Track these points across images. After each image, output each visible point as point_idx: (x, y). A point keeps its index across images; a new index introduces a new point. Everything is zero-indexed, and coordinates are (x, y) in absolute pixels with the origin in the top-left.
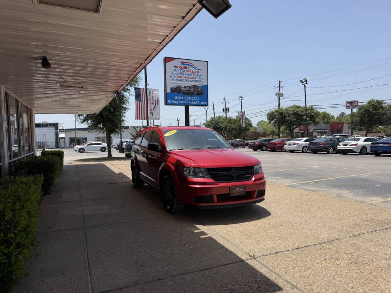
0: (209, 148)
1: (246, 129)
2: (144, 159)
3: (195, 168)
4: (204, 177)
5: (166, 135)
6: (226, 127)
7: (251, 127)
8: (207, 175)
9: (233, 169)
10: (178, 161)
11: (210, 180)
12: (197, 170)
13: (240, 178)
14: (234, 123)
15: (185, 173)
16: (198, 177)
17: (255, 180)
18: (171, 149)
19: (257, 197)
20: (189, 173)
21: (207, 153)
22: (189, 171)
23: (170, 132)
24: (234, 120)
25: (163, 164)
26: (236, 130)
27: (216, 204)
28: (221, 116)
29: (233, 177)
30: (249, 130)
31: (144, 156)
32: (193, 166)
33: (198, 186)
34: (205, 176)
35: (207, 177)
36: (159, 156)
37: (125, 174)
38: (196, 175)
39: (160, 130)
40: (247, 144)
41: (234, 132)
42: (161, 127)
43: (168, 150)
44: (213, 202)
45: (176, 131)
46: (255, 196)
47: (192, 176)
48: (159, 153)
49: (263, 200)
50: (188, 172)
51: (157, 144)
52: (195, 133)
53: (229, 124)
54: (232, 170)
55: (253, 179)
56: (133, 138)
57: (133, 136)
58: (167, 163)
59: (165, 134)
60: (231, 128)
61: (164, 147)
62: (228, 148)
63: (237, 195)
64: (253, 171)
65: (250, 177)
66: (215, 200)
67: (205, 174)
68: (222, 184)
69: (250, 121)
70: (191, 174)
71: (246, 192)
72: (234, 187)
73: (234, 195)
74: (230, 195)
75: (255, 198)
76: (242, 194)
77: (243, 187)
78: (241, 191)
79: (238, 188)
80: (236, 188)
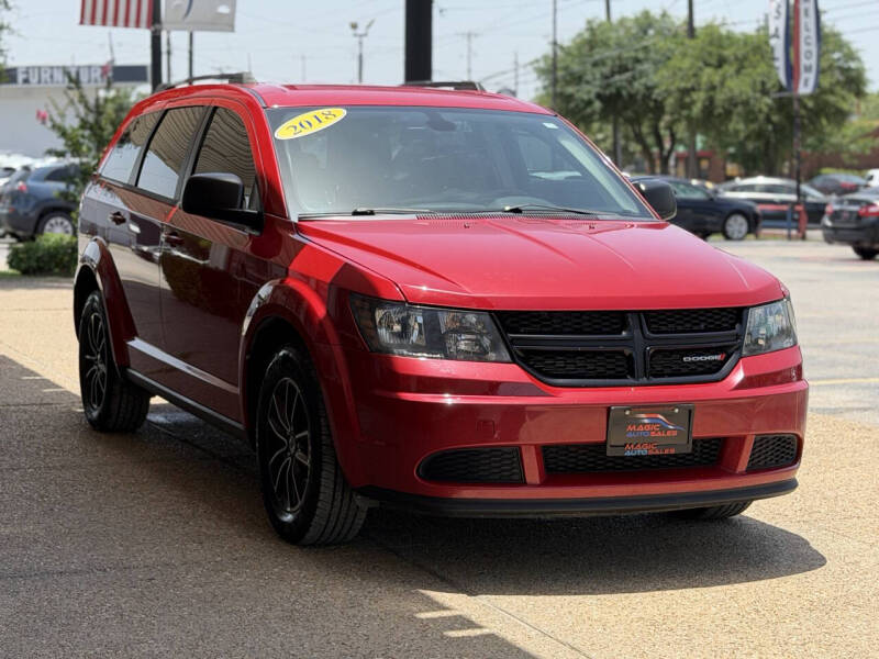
0: (517, 211)
1: (825, 110)
2: (154, 276)
3: (433, 306)
4: (480, 356)
5: (284, 133)
6: (686, 92)
7: (860, 94)
8: (494, 347)
9: (631, 320)
10: (348, 271)
11: (512, 373)
12: (445, 319)
13: (667, 367)
14: (741, 64)
15: (383, 333)
16: (448, 357)
17: (748, 383)
18: (310, 208)
19: (753, 470)
20: (405, 332)
21: (510, 237)
22: (405, 324)
23: (309, 116)
24: (746, 40)
25: (265, 291)
26: (750, 116)
27: (534, 491)
28: (656, 13)
29: (630, 359)
30: (840, 116)
31: (147, 257)
32: (430, 296)
33: (449, 400)
34: (485, 352)
35: (492, 356)
36: (244, 246)
37: (26, 362)
38: (436, 343)
39: (251, 105)
40: (815, 213)
41: (737, 125)
42: (255, 88)
43: (294, 219)
44: (522, 483)
45: (341, 113)
46: (743, 465)
47: (417, 348)
48: (248, 231)
49: (789, 486)
50: (397, 328)
51: (233, 179)
52: (449, 127)
53: (709, 75)
54: (624, 326)
55: (739, 376)
56: (60, 144)
57: (64, 134)
58: (292, 283)
59: (276, 125)
60: (720, 97)
61: (272, 198)
62: (626, 213)
63: (642, 451)
64: (739, 337)
65: (723, 363)
66: (532, 472)
67: (486, 342)
68: (568, 397)
69: (851, 56)
70: (414, 337)
71: (695, 441)
72: (629, 409)
73: (628, 454)
74: (610, 452)
75: (742, 474)
76: (673, 451)
77: (677, 410)
78: (669, 434)
79: (653, 416)
80: (643, 416)
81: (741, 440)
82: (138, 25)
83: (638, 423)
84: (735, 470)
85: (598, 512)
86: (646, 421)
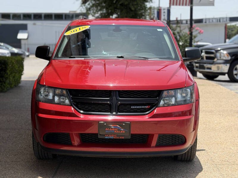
5: (67, 33)
9: (113, 94)
13: (125, 109)
15: (40, 95)
19: (159, 146)
23: (78, 28)
29: (110, 106)
43: (53, 59)
44: (71, 145)
46: (154, 144)
63: (111, 137)
64: (158, 100)
71: (132, 135)
72: (106, 123)
73: (106, 138)
74: (99, 137)
75: (153, 147)
76: (123, 138)
77: (124, 124)
78: (121, 132)
79: (115, 125)
80: (111, 125)
81: (152, 136)
82: (186, 5)
83: (110, 128)
84: (151, 146)
85: (96, 156)
86: (113, 127)
